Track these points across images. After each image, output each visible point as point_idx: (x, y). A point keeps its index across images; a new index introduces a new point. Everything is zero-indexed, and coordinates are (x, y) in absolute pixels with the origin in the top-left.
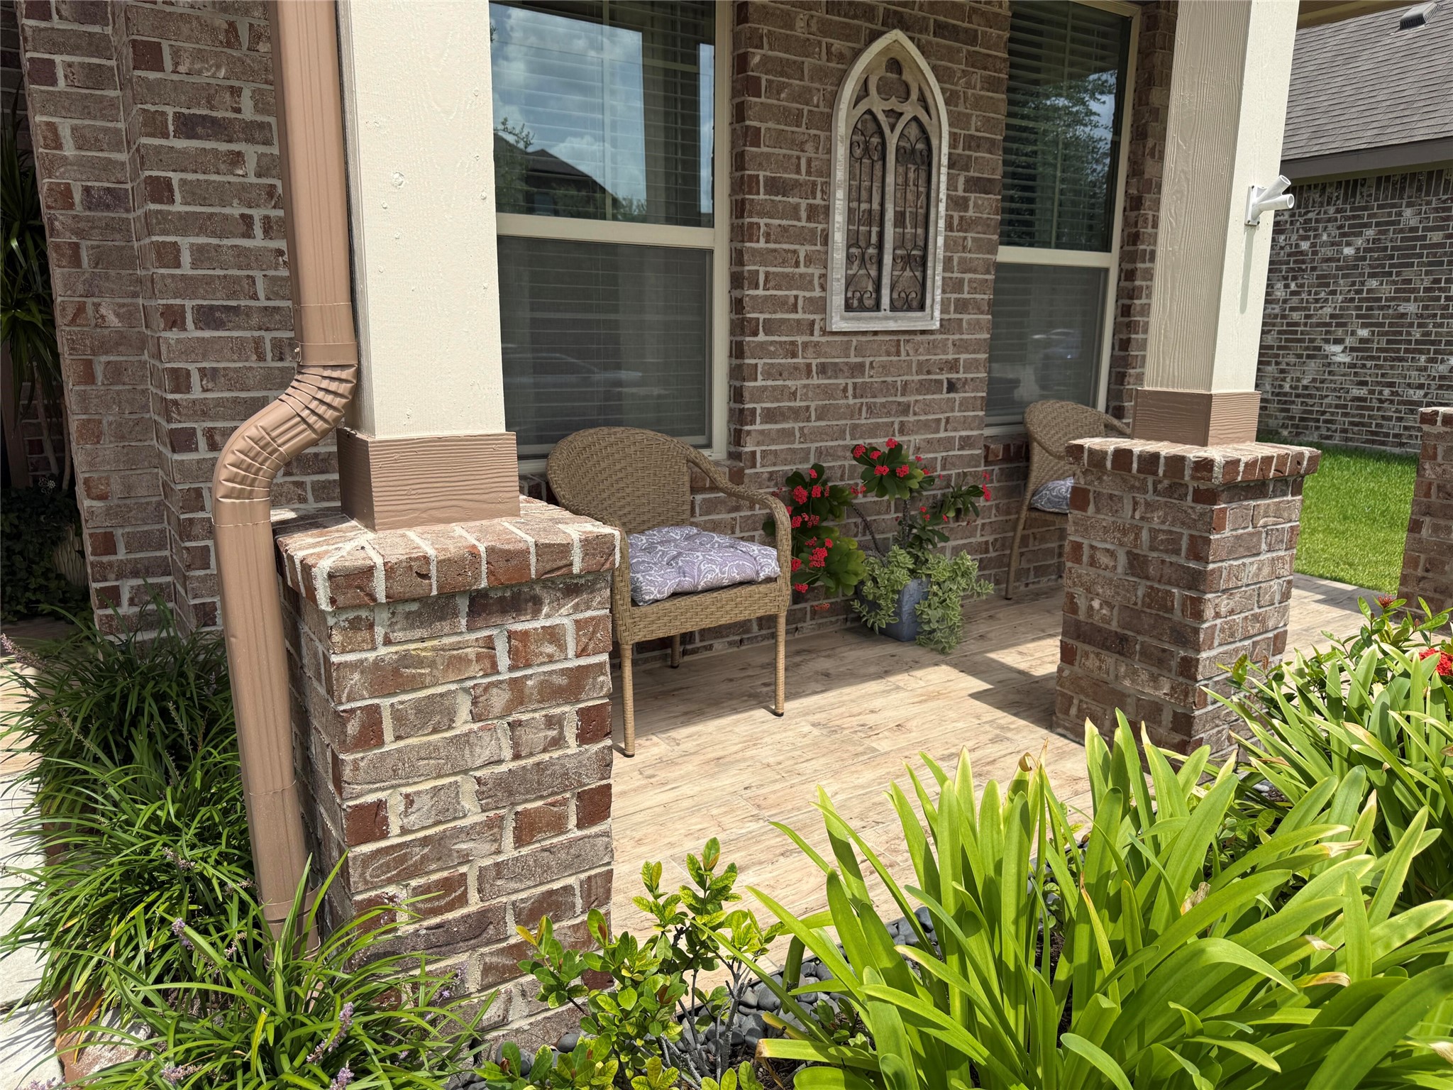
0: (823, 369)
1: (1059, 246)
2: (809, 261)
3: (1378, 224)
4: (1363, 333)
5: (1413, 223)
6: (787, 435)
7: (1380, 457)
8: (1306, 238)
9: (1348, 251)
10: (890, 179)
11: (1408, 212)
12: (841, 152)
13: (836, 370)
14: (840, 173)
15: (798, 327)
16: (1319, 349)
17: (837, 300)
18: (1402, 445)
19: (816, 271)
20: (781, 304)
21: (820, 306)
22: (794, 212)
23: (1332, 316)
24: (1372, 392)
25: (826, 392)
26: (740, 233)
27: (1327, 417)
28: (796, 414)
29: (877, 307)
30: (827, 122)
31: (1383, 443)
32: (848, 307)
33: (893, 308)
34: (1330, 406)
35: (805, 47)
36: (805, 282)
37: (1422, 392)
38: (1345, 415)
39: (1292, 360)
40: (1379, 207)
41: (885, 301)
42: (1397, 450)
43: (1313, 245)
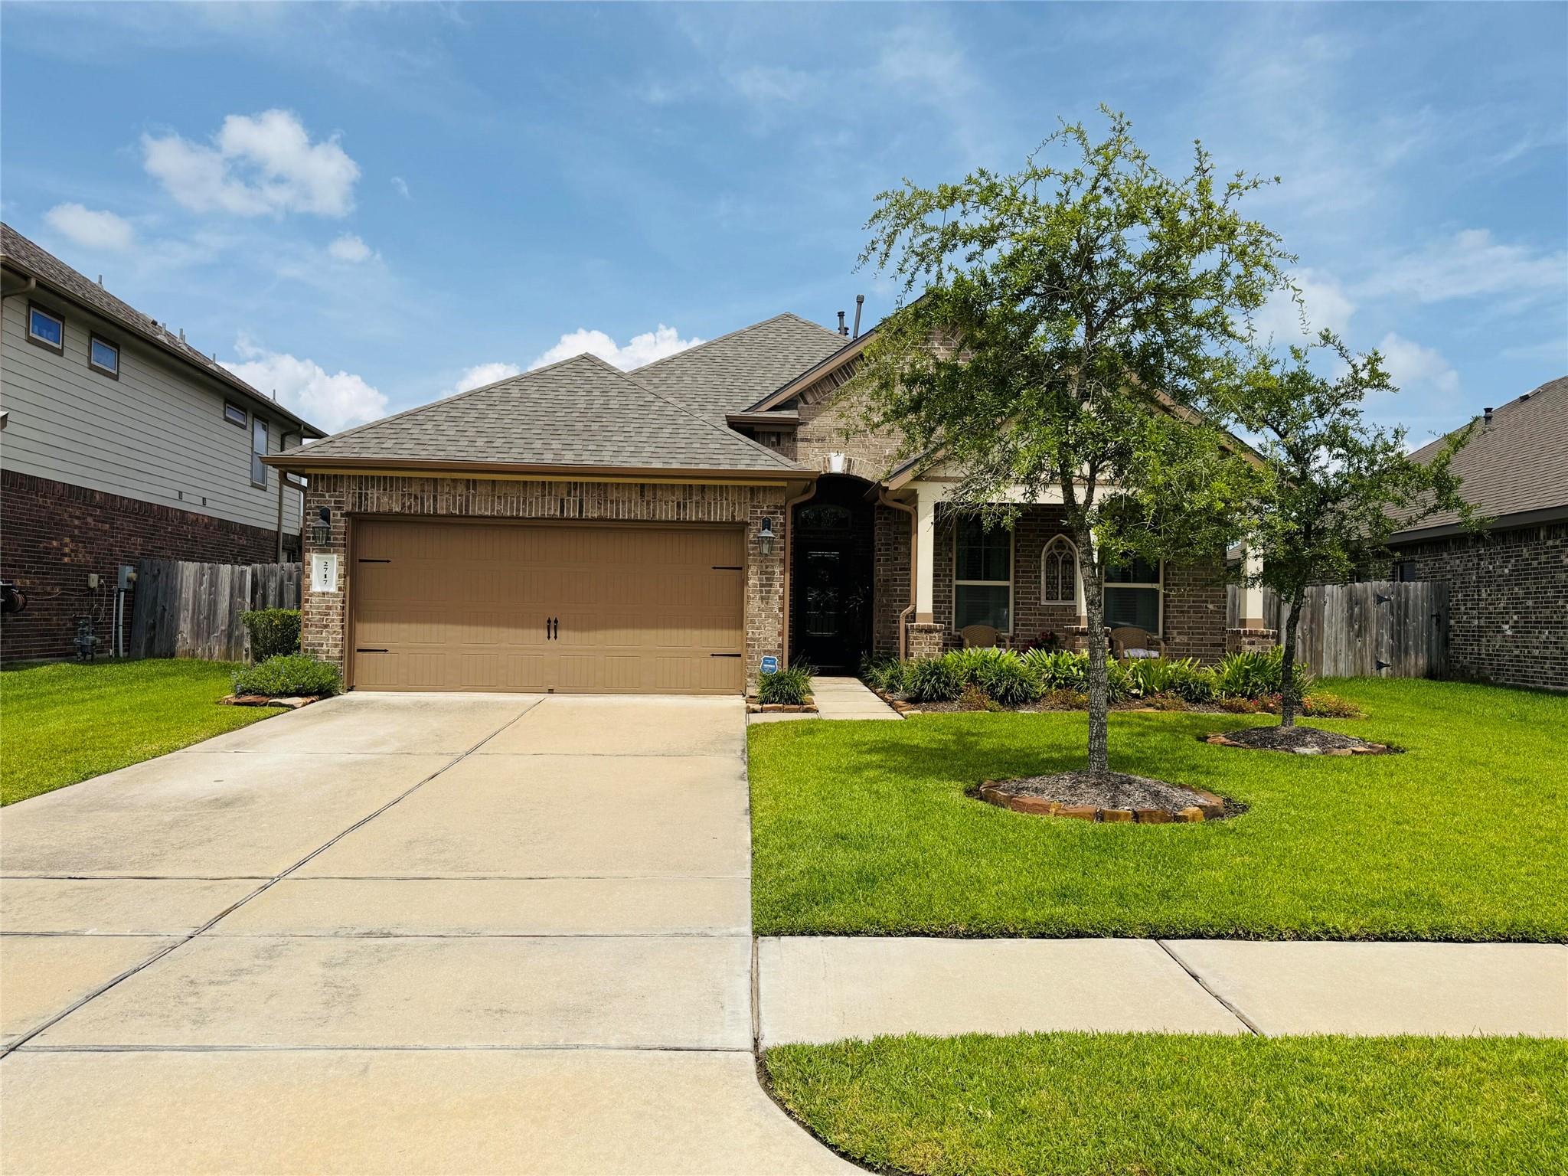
0: (1040, 614)
1: (1134, 582)
2: (1035, 588)
3: (1516, 556)
4: (1515, 617)
5: (1527, 556)
6: (1030, 630)
7: (1527, 689)
8: (1490, 563)
9: (1506, 571)
10: (1060, 568)
11: (1525, 550)
12: (1043, 563)
13: (1045, 615)
14: (1043, 568)
15: (1032, 604)
16: (1500, 627)
17: (1043, 597)
18: (1534, 682)
19: (1037, 591)
20: (1027, 598)
21: (1039, 599)
22: (1031, 577)
23: (1504, 608)
24: (1521, 652)
25: (1042, 620)
26: (1016, 582)
27: (1506, 667)
28: (1032, 625)
29: (1057, 599)
30: (1040, 557)
31: (1528, 682)
32: (1047, 599)
33: (1063, 599)
34: (1507, 661)
35: (1033, 541)
36: (1034, 593)
37: (1538, 651)
38: (1513, 666)
39: (1491, 634)
40: (1515, 547)
41: (1060, 597)
42: (1533, 685)
43: (1494, 568)
